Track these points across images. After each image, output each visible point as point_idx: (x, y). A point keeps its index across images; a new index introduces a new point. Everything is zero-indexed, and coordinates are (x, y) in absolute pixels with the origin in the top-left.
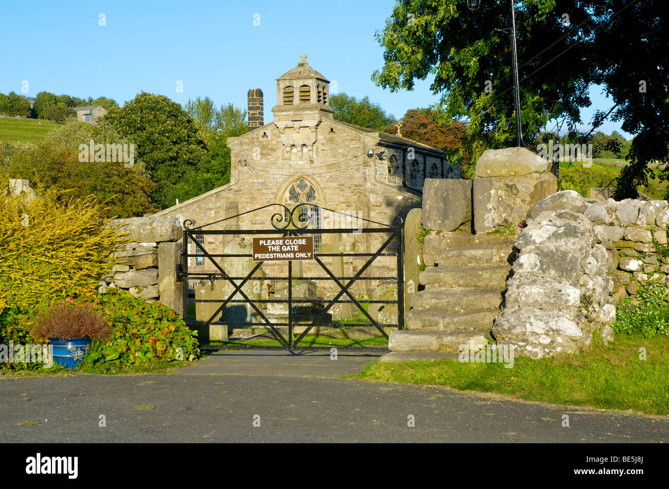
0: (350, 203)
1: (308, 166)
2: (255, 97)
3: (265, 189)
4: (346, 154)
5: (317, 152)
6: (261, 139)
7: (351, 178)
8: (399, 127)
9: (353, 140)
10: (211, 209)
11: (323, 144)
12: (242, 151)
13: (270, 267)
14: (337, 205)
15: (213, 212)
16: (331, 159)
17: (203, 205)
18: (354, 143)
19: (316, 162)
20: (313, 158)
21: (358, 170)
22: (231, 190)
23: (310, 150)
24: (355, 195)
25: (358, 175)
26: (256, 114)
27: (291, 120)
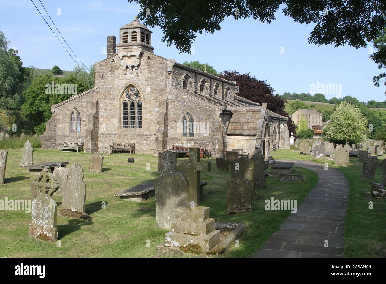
0: (157, 100)
1: (135, 79)
2: (111, 40)
3: (112, 91)
4: (156, 71)
5: (141, 70)
6: (111, 63)
7: (159, 85)
8: (205, 68)
9: (160, 63)
10: (84, 102)
11: (144, 66)
12: (101, 70)
13: (113, 136)
14: (150, 101)
15: (85, 104)
16: (148, 74)
17: (80, 100)
18: (161, 65)
19: (140, 76)
20: (138, 74)
21: (162, 81)
22: (95, 91)
23: (137, 69)
24: (160, 95)
25: (163, 84)
26: (111, 50)
27: (126, 51)
